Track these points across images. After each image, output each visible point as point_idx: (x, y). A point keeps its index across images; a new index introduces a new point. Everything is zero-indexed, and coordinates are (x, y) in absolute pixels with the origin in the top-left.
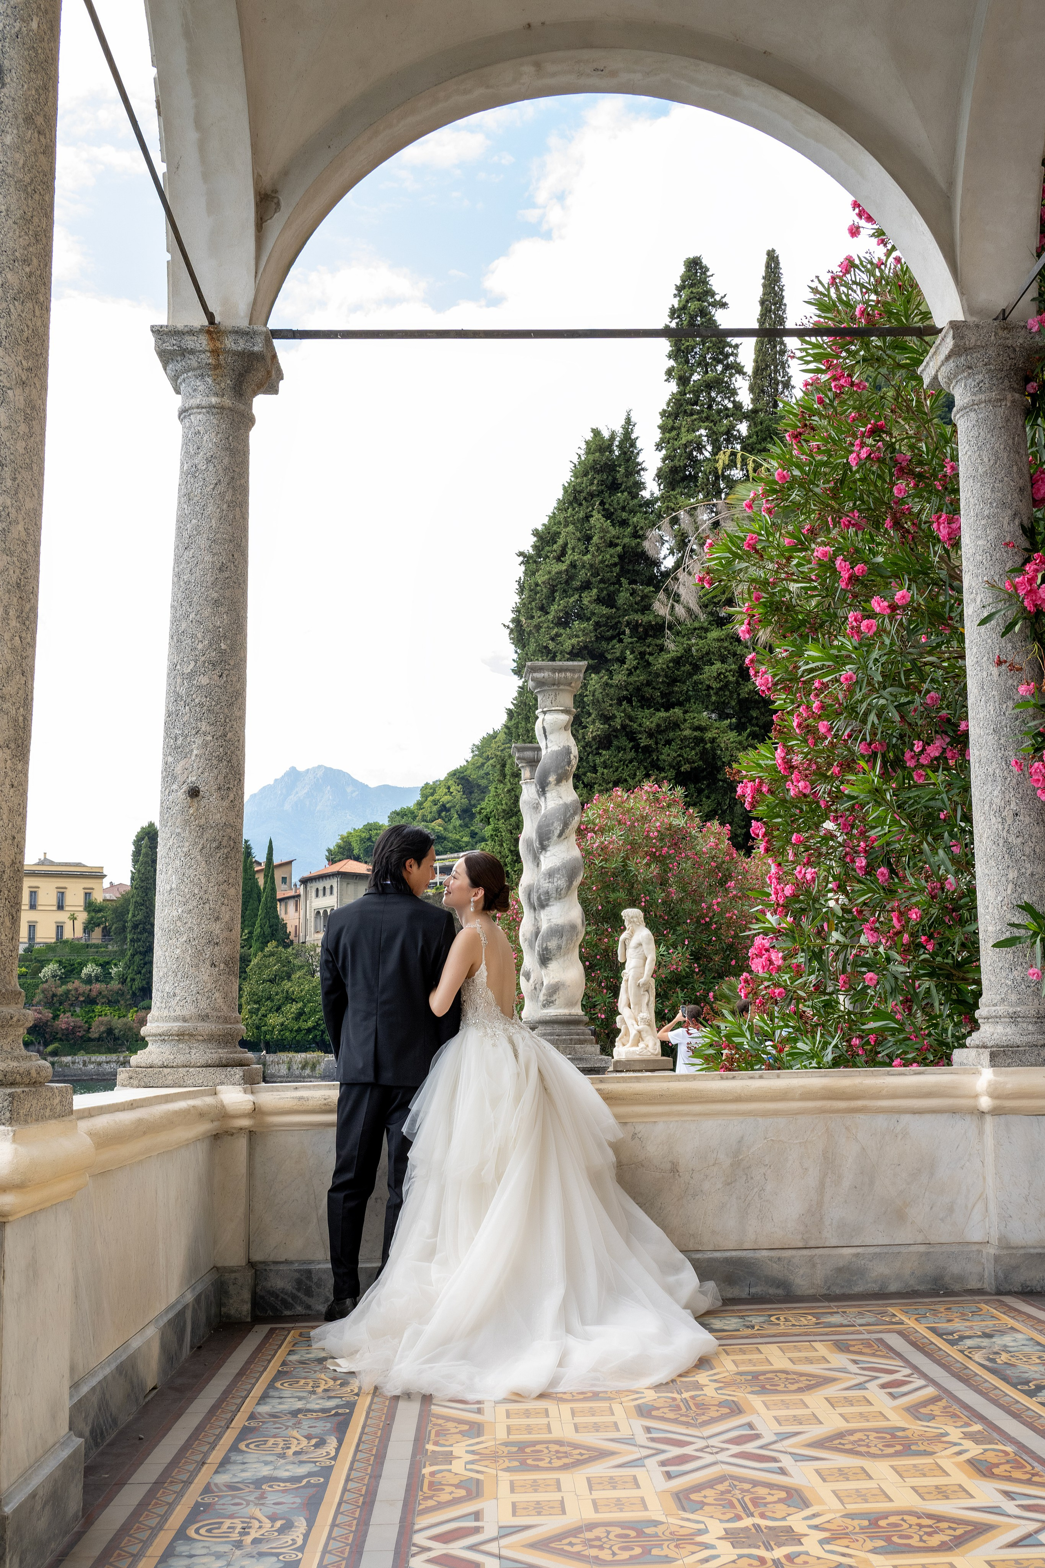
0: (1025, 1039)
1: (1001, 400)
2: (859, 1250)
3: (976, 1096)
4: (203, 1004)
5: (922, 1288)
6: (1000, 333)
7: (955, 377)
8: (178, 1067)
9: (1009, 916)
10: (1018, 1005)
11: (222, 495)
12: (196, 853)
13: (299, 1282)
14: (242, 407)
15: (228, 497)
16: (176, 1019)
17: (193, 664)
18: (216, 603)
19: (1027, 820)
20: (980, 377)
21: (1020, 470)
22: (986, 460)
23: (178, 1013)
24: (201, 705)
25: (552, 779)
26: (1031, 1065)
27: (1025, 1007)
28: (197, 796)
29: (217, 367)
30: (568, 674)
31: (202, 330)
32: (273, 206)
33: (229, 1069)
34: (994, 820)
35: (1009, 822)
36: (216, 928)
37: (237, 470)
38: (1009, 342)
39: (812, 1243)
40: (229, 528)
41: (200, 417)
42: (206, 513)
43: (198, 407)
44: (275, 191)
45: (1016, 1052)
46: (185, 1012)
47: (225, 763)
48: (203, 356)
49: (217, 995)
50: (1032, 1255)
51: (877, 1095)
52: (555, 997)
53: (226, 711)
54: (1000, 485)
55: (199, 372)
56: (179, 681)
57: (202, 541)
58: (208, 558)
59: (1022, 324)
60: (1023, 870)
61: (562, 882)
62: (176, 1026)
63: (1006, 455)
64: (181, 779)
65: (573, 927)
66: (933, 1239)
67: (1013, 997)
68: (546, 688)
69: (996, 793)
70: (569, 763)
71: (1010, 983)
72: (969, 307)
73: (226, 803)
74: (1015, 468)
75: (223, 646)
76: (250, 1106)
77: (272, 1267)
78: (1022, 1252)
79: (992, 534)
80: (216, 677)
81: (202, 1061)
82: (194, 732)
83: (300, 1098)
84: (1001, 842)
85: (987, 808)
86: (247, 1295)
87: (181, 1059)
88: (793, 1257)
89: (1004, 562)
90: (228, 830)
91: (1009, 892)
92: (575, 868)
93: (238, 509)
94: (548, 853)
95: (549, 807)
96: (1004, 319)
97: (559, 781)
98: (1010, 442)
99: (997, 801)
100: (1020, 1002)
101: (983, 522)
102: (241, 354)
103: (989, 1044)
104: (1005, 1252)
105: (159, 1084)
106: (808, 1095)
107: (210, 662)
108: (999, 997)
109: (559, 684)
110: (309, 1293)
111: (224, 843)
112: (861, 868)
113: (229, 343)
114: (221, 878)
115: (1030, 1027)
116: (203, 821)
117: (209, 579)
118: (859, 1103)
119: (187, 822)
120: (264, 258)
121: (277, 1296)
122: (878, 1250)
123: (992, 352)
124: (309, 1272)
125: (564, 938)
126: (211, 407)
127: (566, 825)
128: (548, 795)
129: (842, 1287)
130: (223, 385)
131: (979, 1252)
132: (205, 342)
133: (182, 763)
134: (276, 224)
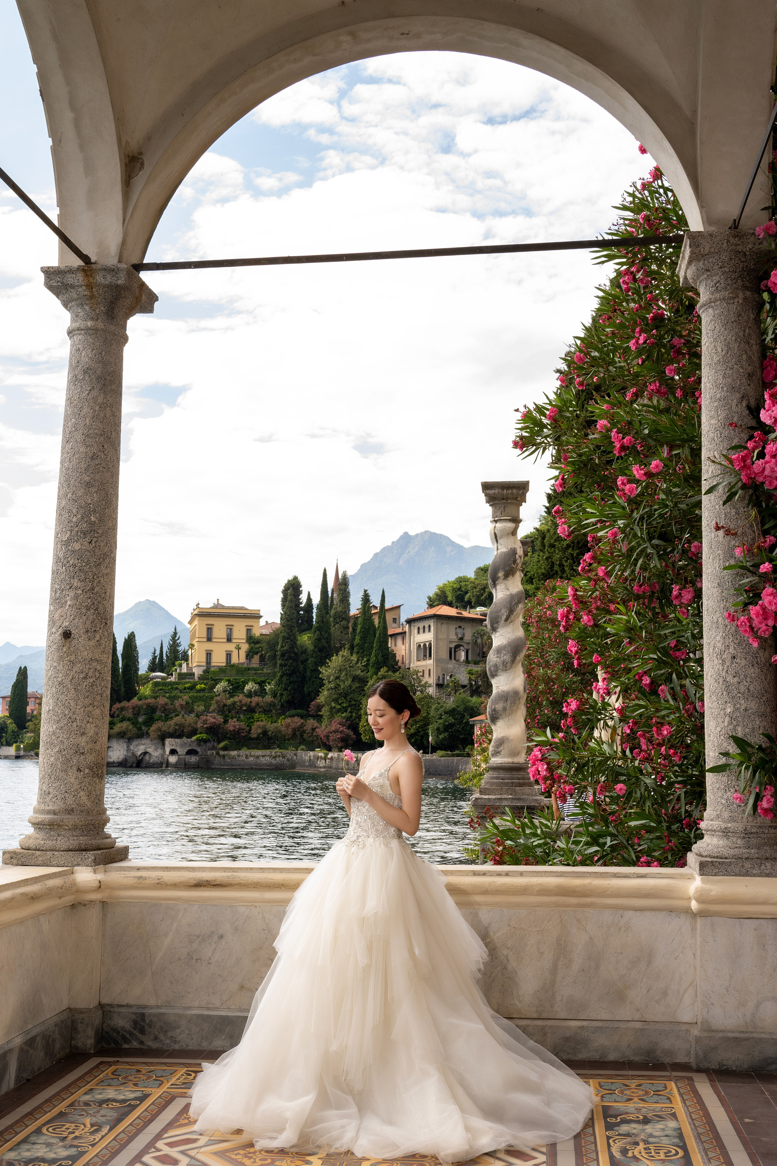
0: (732, 852)
1: (733, 298)
2: (585, 1023)
3: (689, 899)
4: (70, 801)
5: (636, 1059)
6: (732, 240)
7: (698, 278)
8: (46, 850)
9: (725, 744)
10: (729, 821)
11: (95, 399)
12: (67, 682)
13: (135, 1022)
14: (113, 328)
15: (100, 400)
16: (49, 812)
17: (69, 533)
18: (88, 485)
19: (743, 662)
20: (717, 278)
21: (749, 358)
22: (719, 350)
23: (51, 808)
24: (74, 566)
25: (501, 574)
26: (736, 875)
27: (734, 824)
28: (69, 637)
29: (92, 297)
30: (514, 491)
31: (79, 269)
32: (139, 165)
33: (84, 853)
34: (716, 662)
35: (728, 664)
36: (82, 741)
37: (108, 378)
38: (740, 248)
39: (545, 1015)
40: (100, 425)
41: (80, 337)
42: (82, 414)
43: (78, 330)
44: (141, 153)
45: (723, 863)
46: (55, 808)
47: (92, 611)
48: (80, 289)
49: (82, 793)
50: (729, 1039)
51: (603, 893)
52: (501, 748)
53: (94, 570)
54: (731, 372)
55: (79, 302)
56: (59, 546)
57: (79, 436)
58: (82, 449)
59: (751, 231)
60: (738, 706)
61: (507, 657)
62: (48, 817)
63: (737, 345)
64: (58, 624)
65: (516, 693)
66: (649, 1017)
67: (726, 815)
68: (497, 502)
69: (718, 638)
70: (515, 561)
71: (724, 802)
72: (708, 218)
73: (92, 643)
74: (744, 356)
75: (93, 519)
76: (97, 884)
77: (116, 1009)
78: (721, 1035)
79: (722, 414)
80: (86, 544)
81: (65, 847)
82: (68, 587)
83: (140, 878)
84: (721, 680)
85: (711, 651)
86: (91, 1032)
87: (49, 843)
88: (528, 1026)
89: (731, 439)
90: (94, 664)
91: (726, 724)
92: (518, 646)
93: (108, 409)
94: (498, 633)
95: (499, 597)
96: (736, 227)
97: (506, 576)
98: (741, 334)
99: (719, 645)
100: (732, 819)
101: (716, 404)
102: (110, 286)
103: (704, 854)
104: (706, 1034)
105: (32, 863)
106: (544, 891)
107: (82, 532)
108: (715, 813)
109: (507, 499)
110: (142, 1031)
111: (90, 674)
112: (646, 685)
113: (99, 278)
114: (87, 701)
115: (739, 841)
116: (73, 657)
117: (83, 466)
118: (588, 900)
119: (61, 658)
120: (131, 209)
121: (118, 1033)
122: (600, 1024)
123: (725, 257)
124: (143, 1015)
125: (509, 702)
126: (88, 329)
127: (511, 611)
128: (498, 587)
129: (569, 1053)
130: (97, 311)
131: (688, 1031)
132: (81, 278)
133: (59, 611)
134: (140, 180)
